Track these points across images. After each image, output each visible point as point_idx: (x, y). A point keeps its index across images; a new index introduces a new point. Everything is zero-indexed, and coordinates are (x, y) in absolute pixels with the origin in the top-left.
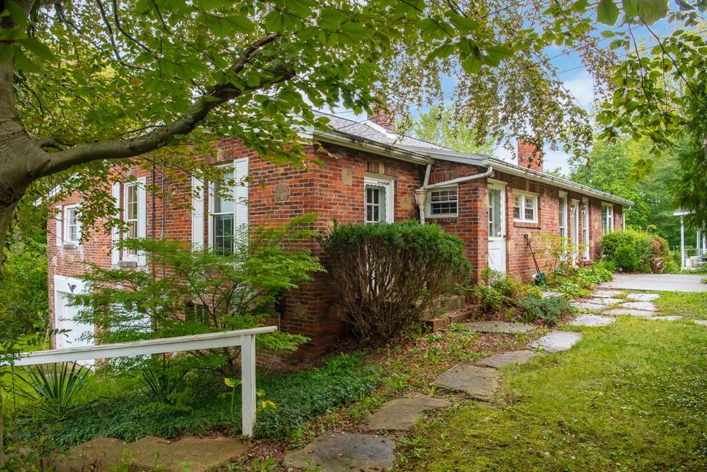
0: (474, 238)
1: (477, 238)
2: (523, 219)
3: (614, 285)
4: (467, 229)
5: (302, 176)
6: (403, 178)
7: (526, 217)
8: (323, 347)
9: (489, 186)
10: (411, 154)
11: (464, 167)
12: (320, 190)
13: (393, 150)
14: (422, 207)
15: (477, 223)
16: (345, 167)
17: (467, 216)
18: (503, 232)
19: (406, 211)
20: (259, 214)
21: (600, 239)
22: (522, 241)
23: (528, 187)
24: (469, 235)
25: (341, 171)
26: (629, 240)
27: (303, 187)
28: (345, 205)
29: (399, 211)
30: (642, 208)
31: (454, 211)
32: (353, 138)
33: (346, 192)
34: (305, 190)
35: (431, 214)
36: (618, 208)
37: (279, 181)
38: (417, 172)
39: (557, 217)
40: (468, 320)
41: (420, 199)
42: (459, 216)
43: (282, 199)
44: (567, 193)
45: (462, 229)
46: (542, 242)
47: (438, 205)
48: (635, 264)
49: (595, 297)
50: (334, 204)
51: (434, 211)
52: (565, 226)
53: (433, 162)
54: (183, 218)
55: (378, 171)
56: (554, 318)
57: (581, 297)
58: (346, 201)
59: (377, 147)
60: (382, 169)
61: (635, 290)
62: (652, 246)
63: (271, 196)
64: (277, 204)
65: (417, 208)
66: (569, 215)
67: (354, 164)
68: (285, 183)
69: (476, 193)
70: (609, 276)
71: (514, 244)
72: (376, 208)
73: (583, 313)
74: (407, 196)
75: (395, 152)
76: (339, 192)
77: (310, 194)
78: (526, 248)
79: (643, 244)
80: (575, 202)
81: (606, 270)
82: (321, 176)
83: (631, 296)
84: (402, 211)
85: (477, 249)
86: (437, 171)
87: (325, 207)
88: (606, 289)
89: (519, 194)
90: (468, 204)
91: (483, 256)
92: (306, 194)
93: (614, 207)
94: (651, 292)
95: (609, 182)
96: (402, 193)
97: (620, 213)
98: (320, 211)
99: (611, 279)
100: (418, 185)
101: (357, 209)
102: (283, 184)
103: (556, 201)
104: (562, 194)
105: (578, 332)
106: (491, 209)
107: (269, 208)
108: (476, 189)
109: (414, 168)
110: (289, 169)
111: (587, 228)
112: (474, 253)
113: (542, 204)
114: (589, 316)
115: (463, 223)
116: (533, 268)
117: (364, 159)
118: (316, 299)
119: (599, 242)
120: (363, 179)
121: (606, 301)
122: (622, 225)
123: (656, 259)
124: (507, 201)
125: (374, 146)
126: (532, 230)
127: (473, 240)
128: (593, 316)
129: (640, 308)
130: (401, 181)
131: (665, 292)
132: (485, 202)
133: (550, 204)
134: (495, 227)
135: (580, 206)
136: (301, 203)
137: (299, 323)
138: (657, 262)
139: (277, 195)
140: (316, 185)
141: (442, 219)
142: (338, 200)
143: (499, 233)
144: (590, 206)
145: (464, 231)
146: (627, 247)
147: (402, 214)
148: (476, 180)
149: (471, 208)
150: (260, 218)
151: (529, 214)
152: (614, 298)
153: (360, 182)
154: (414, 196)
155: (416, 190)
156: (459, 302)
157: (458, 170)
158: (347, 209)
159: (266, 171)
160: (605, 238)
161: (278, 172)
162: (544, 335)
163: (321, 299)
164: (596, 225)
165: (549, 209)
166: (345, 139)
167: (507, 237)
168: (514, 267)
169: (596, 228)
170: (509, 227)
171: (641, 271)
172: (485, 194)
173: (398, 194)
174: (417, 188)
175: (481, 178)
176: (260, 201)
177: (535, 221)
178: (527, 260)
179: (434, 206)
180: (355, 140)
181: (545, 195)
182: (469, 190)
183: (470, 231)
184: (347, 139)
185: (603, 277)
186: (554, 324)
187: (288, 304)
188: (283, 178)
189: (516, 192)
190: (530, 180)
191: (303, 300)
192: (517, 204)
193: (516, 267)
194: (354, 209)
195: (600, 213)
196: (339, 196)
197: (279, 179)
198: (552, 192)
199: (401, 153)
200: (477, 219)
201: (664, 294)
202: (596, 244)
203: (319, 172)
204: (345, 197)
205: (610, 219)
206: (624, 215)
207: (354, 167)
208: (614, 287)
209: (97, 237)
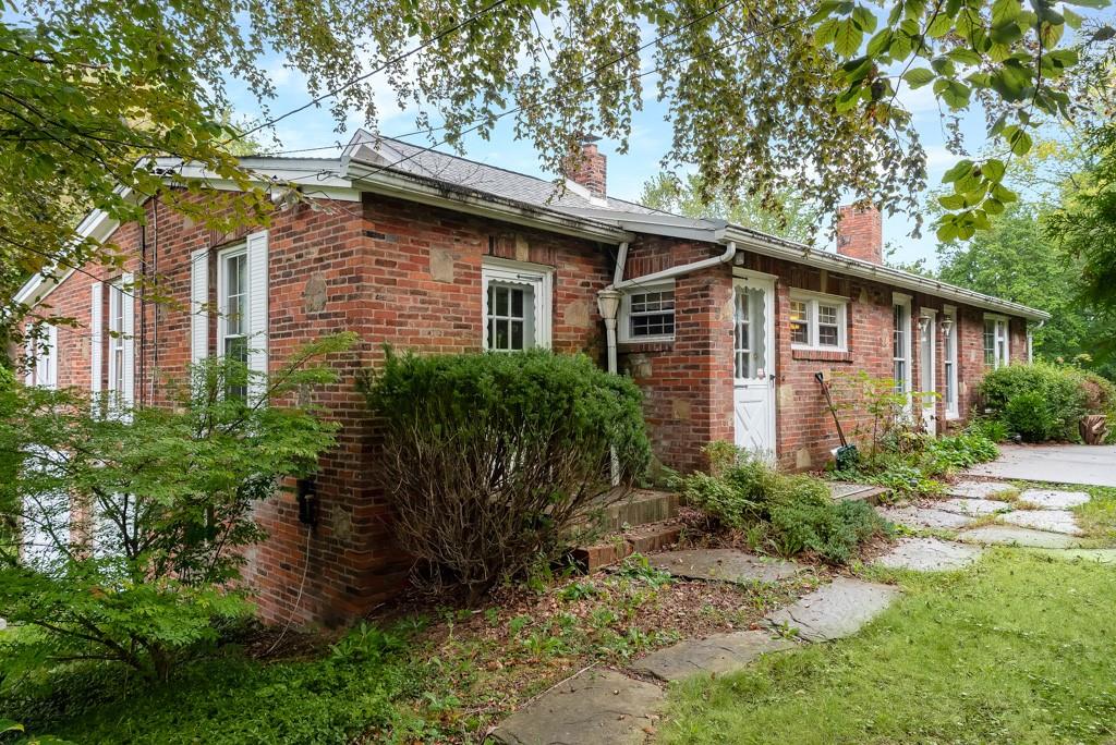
0: (703, 382)
1: (707, 382)
2: (814, 345)
3: (996, 469)
4: (689, 364)
5: (343, 263)
6: (569, 268)
7: (822, 340)
8: (383, 595)
9: (736, 282)
10: (580, 222)
11: (685, 246)
12: (378, 290)
13: (540, 214)
14: (610, 324)
15: (708, 353)
16: (437, 245)
17: (691, 339)
18: (770, 369)
19: (577, 330)
20: (283, 335)
21: (979, 380)
22: (810, 386)
23: (824, 285)
24: (693, 375)
25: (428, 253)
26: (1035, 382)
27: (347, 284)
28: (438, 318)
29: (562, 330)
30: (1070, 324)
31: (669, 330)
32: (446, 189)
33: (438, 293)
34: (350, 289)
35: (631, 336)
36: (1018, 325)
37: (312, 273)
38: (601, 258)
39: (888, 341)
40: (673, 545)
41: (607, 308)
42: (677, 339)
43: (316, 307)
44: (911, 297)
45: (682, 365)
46: (855, 388)
47: (642, 320)
48: (1047, 427)
49: (952, 497)
50: (410, 316)
51: (636, 329)
52: (908, 358)
53: (631, 238)
54: (181, 344)
55: (514, 254)
56: (841, 550)
57: (923, 495)
58: (441, 311)
59: (501, 207)
60: (522, 252)
61: (1039, 482)
62: (1081, 394)
63: (300, 303)
64: (309, 318)
65: (601, 324)
66: (914, 336)
67: (457, 240)
68: (320, 277)
69: (707, 296)
70: (991, 451)
71: (792, 391)
72: (518, 326)
73: (914, 535)
74: (579, 302)
75: (544, 218)
76: (425, 294)
77: (356, 297)
78: (820, 398)
79: (1063, 390)
80: (927, 313)
81: (985, 440)
82: (378, 262)
83: (1028, 497)
84: (568, 329)
85: (707, 403)
86: (639, 255)
87: (389, 323)
88: (978, 479)
89: (808, 297)
90: (691, 315)
91: (721, 416)
92: (351, 297)
93: (1010, 321)
94: (1074, 487)
95: (1008, 281)
96: (569, 296)
97: (1023, 333)
98: (377, 331)
99: (994, 457)
100: (603, 282)
101: (466, 327)
102: (318, 279)
103: (886, 310)
104: (899, 299)
105: (889, 583)
106: (745, 327)
107: (297, 326)
108: (707, 288)
109: (597, 251)
110: (327, 250)
111: (954, 361)
112: (704, 410)
113: (855, 316)
114: (924, 543)
115: (684, 353)
116: (834, 436)
117: (482, 231)
118: (369, 502)
119: (977, 385)
120: (479, 269)
121: (972, 506)
122: (1026, 354)
123: (1091, 417)
124: (777, 311)
125: (495, 206)
126: (833, 365)
127: (701, 385)
128: (936, 544)
129: (1041, 526)
130: (566, 274)
131: (1101, 487)
132: (726, 312)
133: (873, 317)
134: (756, 359)
135: (937, 320)
136: (343, 315)
137: (339, 546)
138: (1092, 424)
139: (308, 299)
140: (369, 280)
141: (647, 345)
142: (420, 309)
143: (760, 371)
144: (959, 320)
145: (685, 368)
146: (1031, 396)
147: (569, 337)
148: (707, 270)
149: (697, 324)
150: (283, 343)
151: (828, 334)
152: (990, 498)
153: (474, 276)
154: (596, 303)
155: (600, 291)
156: (665, 507)
157: (675, 252)
158: (443, 326)
159: (293, 255)
160: (989, 378)
161: (310, 256)
162: (813, 589)
163: (377, 502)
164: (973, 355)
165: (872, 328)
166: (424, 188)
167: (778, 379)
168: (794, 435)
169: (973, 359)
170: (782, 359)
171: (1059, 438)
172: (727, 297)
173: (559, 298)
174: (602, 287)
175: (717, 267)
176: (284, 312)
177: (841, 348)
178: (822, 421)
179: (636, 320)
180: (448, 191)
181: (861, 301)
182: (694, 290)
183: (697, 367)
184: (432, 190)
185: (978, 454)
186: (842, 563)
187: (322, 509)
188: (317, 268)
189: (797, 294)
190: (830, 272)
191: (346, 503)
192: (803, 316)
193: (797, 435)
194: (456, 327)
195: (981, 334)
196: (423, 302)
197: (311, 269)
198: (877, 294)
199: (559, 221)
200: (707, 345)
201: (1100, 494)
202: (972, 389)
203: (374, 253)
204: (436, 302)
205: (1001, 344)
206: (1030, 337)
207: (457, 246)
208: (995, 474)
209: (76, 378)
